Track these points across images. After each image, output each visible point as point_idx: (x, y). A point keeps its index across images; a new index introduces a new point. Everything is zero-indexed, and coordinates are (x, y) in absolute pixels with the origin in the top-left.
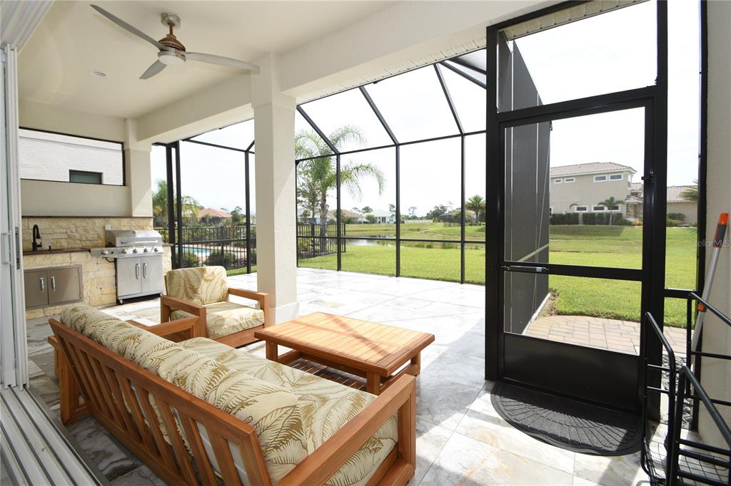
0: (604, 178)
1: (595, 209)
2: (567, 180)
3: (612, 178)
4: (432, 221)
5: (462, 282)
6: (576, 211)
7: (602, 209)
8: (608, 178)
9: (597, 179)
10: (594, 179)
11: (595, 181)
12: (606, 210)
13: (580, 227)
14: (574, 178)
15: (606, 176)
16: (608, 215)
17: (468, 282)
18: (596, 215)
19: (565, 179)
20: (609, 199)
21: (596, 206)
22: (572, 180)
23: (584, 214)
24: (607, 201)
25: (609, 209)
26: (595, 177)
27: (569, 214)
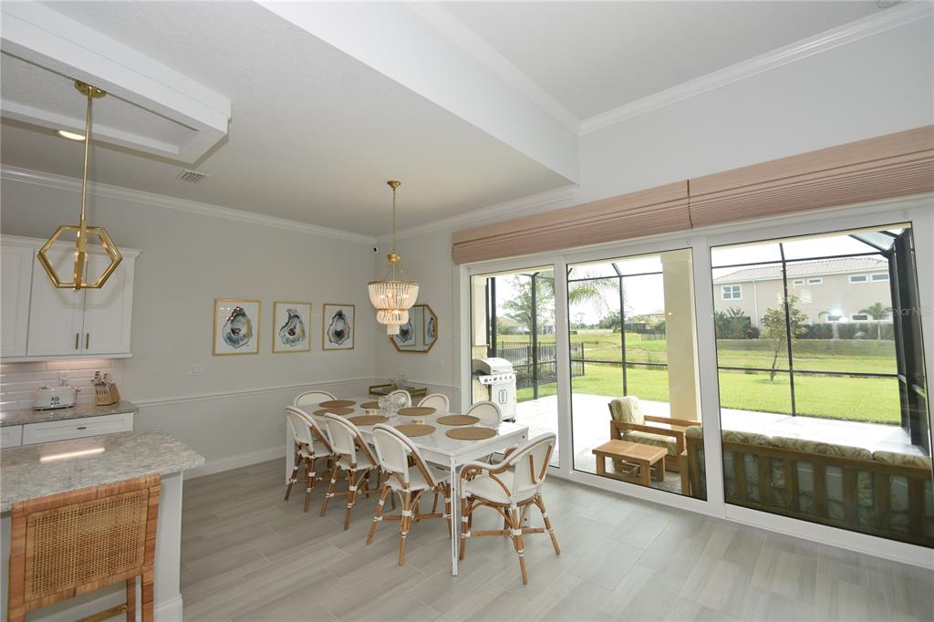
0: (864, 279)
1: (855, 318)
2: (811, 281)
3: (875, 278)
4: (611, 331)
5: (794, 415)
6: (828, 322)
7: (865, 318)
8: (869, 278)
9: (853, 279)
10: (850, 279)
11: (850, 281)
12: (870, 320)
13: (837, 342)
14: (821, 279)
15: (866, 275)
16: (875, 327)
17: (799, 415)
18: (858, 327)
19: (808, 280)
20: (873, 305)
21: (857, 314)
22: (819, 281)
23: (838, 325)
24: (871, 308)
25: (875, 319)
26: (850, 277)
27: (818, 325)
